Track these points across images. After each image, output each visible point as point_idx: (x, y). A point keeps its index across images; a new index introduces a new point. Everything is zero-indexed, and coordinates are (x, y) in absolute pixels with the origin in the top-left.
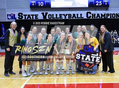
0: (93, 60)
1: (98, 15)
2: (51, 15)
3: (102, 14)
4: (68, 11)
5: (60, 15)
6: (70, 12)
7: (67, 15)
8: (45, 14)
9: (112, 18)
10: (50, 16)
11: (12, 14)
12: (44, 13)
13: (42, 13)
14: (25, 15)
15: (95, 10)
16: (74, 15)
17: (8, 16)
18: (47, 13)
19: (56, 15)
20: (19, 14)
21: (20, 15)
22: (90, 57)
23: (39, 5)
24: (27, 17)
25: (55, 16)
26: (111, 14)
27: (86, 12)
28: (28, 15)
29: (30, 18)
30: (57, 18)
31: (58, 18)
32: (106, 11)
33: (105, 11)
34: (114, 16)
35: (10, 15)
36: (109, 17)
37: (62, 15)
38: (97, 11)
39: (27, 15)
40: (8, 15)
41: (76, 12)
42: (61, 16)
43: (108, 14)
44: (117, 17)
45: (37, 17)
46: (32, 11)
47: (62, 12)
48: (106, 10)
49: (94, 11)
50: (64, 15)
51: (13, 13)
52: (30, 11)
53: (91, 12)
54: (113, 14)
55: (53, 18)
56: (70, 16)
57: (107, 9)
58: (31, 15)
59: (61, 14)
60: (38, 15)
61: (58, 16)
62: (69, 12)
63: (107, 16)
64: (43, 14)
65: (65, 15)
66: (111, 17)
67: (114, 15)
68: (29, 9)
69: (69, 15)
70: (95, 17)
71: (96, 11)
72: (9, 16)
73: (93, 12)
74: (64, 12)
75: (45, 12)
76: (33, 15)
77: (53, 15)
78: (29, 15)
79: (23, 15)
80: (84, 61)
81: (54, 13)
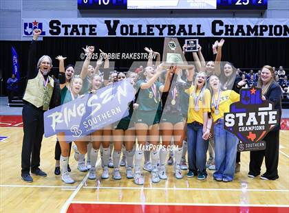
0: (263, 122)
1: (240, 27)
2: (126, 26)
3: (249, 27)
4: (168, 17)
5: (148, 26)
6: (173, 19)
7: (164, 26)
8: (112, 24)
9: (274, 36)
10: (124, 28)
11: (35, 23)
12: (110, 21)
13: (106, 22)
14: (66, 27)
15: (234, 16)
16: (182, 27)
17: (25, 28)
18: (118, 22)
19: (140, 27)
20: (51, 23)
21: (55, 25)
22: (256, 116)
23: (100, 3)
24: (70, 30)
25: (136, 30)
26: (271, 27)
27: (212, 20)
28: (73, 26)
29: (78, 33)
30: (140, 33)
31: (144, 34)
32: (260, 19)
33: (257, 19)
34: (278, 32)
35: (31, 26)
36: (266, 34)
37: (153, 26)
38: (238, 19)
39: (69, 26)
40: (26, 25)
41: (186, 21)
42: (152, 30)
43: (265, 26)
44: (285, 34)
45: (94, 30)
46: (83, 17)
47: (153, 19)
48: (259, 17)
49: (231, 19)
50: (158, 26)
51: (39, 21)
52: (79, 17)
53: (223, 19)
54: (276, 26)
55: (131, 34)
56: (172, 30)
57: (262, 15)
58: (81, 26)
59: (151, 24)
60: (95, 26)
61: (144, 30)
62: (170, 19)
63: (262, 31)
64: (108, 23)
65: (161, 27)
66: (271, 34)
67: (278, 29)
68: (76, 11)
69: (169, 26)
70: (232, 34)
71: (234, 19)
72: (28, 27)
73: (227, 21)
74: (158, 19)
75: (112, 20)
76: (84, 27)
77: (132, 26)
78: (75, 27)
79: (60, 27)
80: (243, 129)
81: (135, 22)
